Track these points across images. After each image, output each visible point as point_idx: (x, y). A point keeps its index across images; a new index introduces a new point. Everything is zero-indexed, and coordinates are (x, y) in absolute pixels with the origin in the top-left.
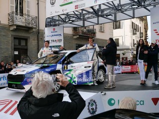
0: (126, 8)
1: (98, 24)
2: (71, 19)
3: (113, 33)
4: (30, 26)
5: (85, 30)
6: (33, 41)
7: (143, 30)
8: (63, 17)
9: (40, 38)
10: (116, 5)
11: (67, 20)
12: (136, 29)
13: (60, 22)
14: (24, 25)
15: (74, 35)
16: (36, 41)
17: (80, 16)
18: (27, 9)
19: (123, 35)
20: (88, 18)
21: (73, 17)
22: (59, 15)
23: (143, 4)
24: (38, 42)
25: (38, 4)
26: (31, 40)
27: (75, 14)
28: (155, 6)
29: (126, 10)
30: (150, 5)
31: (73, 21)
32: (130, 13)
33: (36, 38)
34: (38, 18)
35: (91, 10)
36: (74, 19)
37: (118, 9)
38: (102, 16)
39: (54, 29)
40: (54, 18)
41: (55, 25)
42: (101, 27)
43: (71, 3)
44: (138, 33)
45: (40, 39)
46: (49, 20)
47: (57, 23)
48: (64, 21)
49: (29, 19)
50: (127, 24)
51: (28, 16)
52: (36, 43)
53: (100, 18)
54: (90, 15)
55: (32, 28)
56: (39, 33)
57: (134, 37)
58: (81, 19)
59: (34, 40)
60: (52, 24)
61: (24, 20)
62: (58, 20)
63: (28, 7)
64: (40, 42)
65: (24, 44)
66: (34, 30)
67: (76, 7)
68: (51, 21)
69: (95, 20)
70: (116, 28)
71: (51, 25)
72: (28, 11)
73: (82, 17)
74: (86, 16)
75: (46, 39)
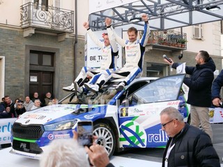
1: (190, 24)
2: (138, 16)
3: (220, 41)
4: (61, 28)
5: (165, 36)
6: (66, 58)
8: (122, 11)
9: (78, 50)
11: (129, 18)
13: (116, 21)
14: (49, 27)
16: (72, 58)
17: (156, 10)
20: (172, 13)
21: (141, 12)
22: (113, 9)
24: (75, 60)
26: (61, 55)
27: (145, 5)
31: (140, 19)
33: (71, 52)
34: (75, 13)
38: (199, 9)
40: (105, 14)
41: (105, 28)
42: (197, 30)
45: (78, 54)
46: (95, 18)
48: (124, 20)
49: (58, 16)
51: (58, 9)
52: (71, 62)
53: (195, 13)
54: (175, 8)
55: (63, 33)
56: (76, 42)
58: (156, 15)
59: (67, 55)
60: (100, 24)
61: (48, 18)
64: (79, 60)
66: (67, 36)
68: (98, 19)
69: (184, 17)
71: (98, 28)
73: (158, 12)
74: (167, 10)
75: (89, 53)
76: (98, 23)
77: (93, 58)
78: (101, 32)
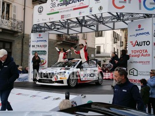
0: (107, 20)
1: (81, 32)
2: (57, 27)
3: (95, 41)
4: (16, 30)
5: (68, 37)
6: (18, 45)
7: (123, 40)
8: (49, 24)
9: (25, 42)
10: (99, 17)
11: (53, 28)
12: (117, 38)
13: (46, 29)
14: (10, 29)
15: (58, 41)
16: (21, 45)
17: (65, 25)
18: (13, 13)
19: (105, 43)
20: (73, 27)
21: (58, 25)
23: (122, 18)
24: (22, 46)
25: (24, 9)
26: (15, 43)
28: (132, 21)
29: (107, 22)
30: (128, 19)
31: (58, 29)
32: (111, 25)
33: (21, 42)
34: (23, 22)
35: (76, 20)
36: (59, 27)
37: (100, 20)
38: (85, 26)
39: (40, 35)
40: (40, 25)
41: (41, 31)
42: (84, 35)
43: (58, 12)
44: (119, 42)
46: (35, 26)
47: (43, 29)
48: (50, 29)
49: (15, 24)
50: (108, 34)
51: (15, 20)
52: (20, 47)
53: (83, 27)
54: (74, 24)
55: (17, 32)
56: (24, 37)
57: (115, 45)
58: (65, 27)
59: (19, 44)
60: (38, 30)
61: (9, 24)
62: (43, 27)
63: (15, 11)
64: (24, 46)
65: (9, 47)
66: (19, 34)
67: (62, 17)
68: (37, 27)
69: (79, 29)
70: (98, 36)
71: (37, 31)
72: (14, 16)
74: (71, 25)
75: (32, 44)
76: (37, 29)
77: (33, 46)
78: (38, 34)
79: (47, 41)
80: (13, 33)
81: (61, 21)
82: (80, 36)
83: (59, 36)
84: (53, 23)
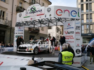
0: (53, 21)
1: (41, 27)
4: (7, 25)
5: (34, 29)
6: (8, 33)
7: (61, 31)
8: (25, 22)
9: (12, 31)
10: (49, 19)
11: (26, 24)
12: (58, 30)
14: (4, 24)
15: (29, 31)
16: (10, 33)
18: (6, 16)
19: (52, 32)
21: (29, 23)
22: (23, 22)
23: (60, 20)
24: (11, 33)
25: (12, 14)
27: (30, 21)
28: (66, 22)
29: (53, 22)
30: (63, 21)
31: (29, 25)
32: (55, 23)
33: (10, 31)
34: (11, 21)
35: (38, 21)
36: (30, 24)
37: (50, 21)
39: (20, 28)
40: (20, 23)
41: (20, 26)
43: (29, 17)
44: (59, 32)
46: (18, 23)
47: (21, 25)
49: (7, 22)
50: (54, 28)
51: (7, 20)
52: (10, 34)
53: (42, 24)
54: (37, 23)
56: (11, 29)
57: (57, 33)
58: (33, 24)
59: (9, 32)
61: (4, 22)
62: (22, 24)
63: (7, 16)
64: (12, 33)
65: (3, 34)
66: (9, 27)
67: (31, 19)
69: (39, 25)
70: (49, 29)
71: (18, 26)
72: (7, 18)
73: (33, 23)
74: (35, 23)
75: (15, 32)
76: (18, 25)
77: (16, 33)
78: (19, 27)
79: (24, 31)
80: (5, 26)
81: (31, 21)
82: (40, 28)
83: (29, 28)
84: (26, 22)
